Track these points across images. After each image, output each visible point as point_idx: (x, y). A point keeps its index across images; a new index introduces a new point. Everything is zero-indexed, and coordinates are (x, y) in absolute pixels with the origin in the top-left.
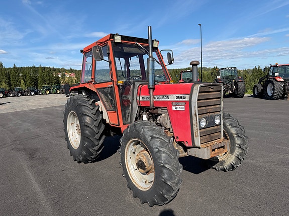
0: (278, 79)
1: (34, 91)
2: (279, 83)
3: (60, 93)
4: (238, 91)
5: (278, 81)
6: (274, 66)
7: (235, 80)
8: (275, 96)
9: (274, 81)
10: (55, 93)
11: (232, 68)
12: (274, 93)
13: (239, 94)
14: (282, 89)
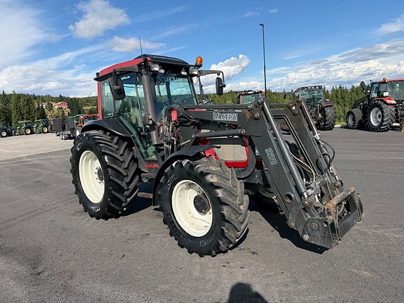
0: (388, 101)
1: (5, 130)
2: (390, 107)
3: (48, 132)
4: (326, 121)
5: (388, 104)
6: (380, 83)
8: (385, 125)
9: (382, 103)
10: (40, 133)
11: (315, 87)
12: (383, 121)
13: (327, 125)
14: (394, 114)
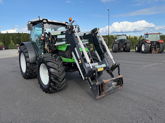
0: (147, 42)
5: (147, 43)
6: (146, 34)
7: (125, 42)
8: (146, 51)
13: (127, 50)
14: (149, 47)
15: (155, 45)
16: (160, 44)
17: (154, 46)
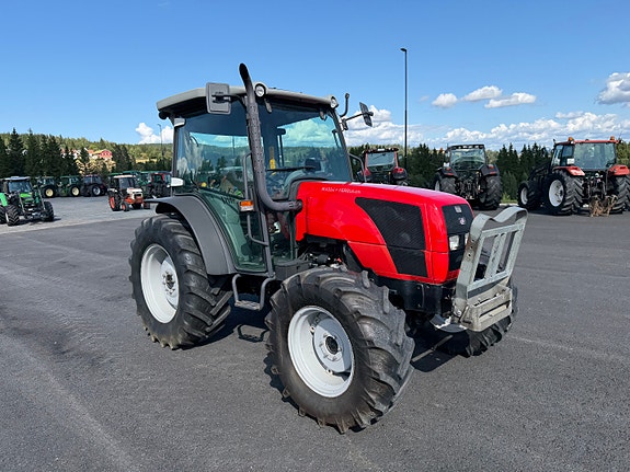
0: (573, 172)
2: (575, 180)
4: (487, 196)
5: (572, 176)
6: (564, 144)
7: (480, 171)
8: (567, 206)
9: (564, 175)
10: (68, 196)
11: (474, 146)
12: (564, 200)
13: (489, 202)
14: (581, 191)
15: (600, 185)
16: (619, 180)
17: (595, 189)
